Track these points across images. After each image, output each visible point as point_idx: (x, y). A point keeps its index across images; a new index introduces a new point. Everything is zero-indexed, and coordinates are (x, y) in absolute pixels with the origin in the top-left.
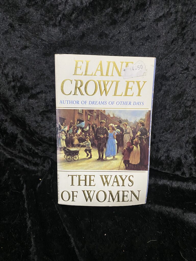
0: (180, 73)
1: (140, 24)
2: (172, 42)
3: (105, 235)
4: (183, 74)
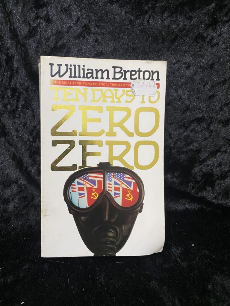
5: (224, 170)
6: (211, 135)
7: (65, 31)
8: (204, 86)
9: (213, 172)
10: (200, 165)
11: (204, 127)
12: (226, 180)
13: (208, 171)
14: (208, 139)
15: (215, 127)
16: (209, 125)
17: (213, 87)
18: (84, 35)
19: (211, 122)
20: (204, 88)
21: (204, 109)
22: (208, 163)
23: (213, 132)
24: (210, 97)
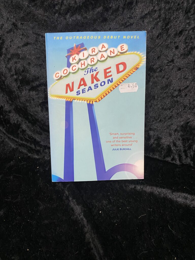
0: (166, 65)
1: (128, 21)
2: (158, 37)
3: (100, 212)
4: (169, 66)
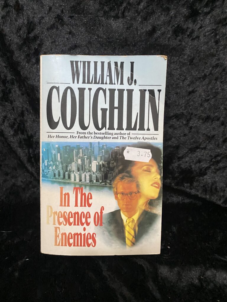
5: (203, 167)
6: (190, 132)
7: (37, 22)
8: (184, 81)
9: (191, 168)
10: (179, 161)
11: (182, 123)
12: (205, 177)
13: (187, 167)
14: (187, 135)
15: (194, 123)
16: (188, 121)
17: (192, 82)
18: (57, 26)
19: (190, 119)
20: (183, 84)
21: (183, 105)
22: (187, 159)
23: (193, 128)
24: (190, 93)
